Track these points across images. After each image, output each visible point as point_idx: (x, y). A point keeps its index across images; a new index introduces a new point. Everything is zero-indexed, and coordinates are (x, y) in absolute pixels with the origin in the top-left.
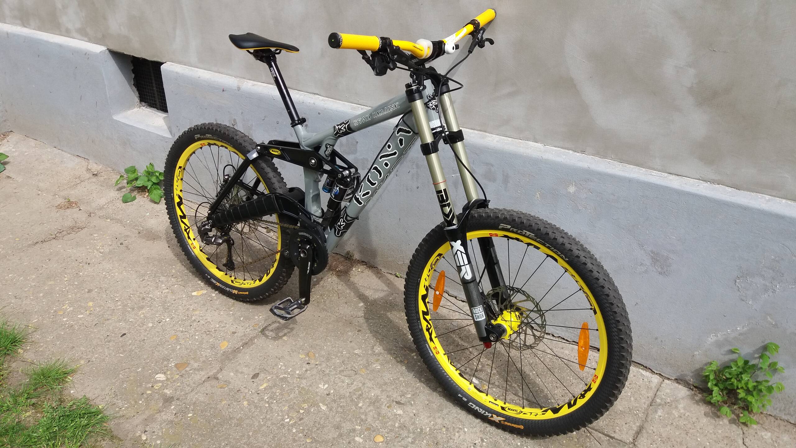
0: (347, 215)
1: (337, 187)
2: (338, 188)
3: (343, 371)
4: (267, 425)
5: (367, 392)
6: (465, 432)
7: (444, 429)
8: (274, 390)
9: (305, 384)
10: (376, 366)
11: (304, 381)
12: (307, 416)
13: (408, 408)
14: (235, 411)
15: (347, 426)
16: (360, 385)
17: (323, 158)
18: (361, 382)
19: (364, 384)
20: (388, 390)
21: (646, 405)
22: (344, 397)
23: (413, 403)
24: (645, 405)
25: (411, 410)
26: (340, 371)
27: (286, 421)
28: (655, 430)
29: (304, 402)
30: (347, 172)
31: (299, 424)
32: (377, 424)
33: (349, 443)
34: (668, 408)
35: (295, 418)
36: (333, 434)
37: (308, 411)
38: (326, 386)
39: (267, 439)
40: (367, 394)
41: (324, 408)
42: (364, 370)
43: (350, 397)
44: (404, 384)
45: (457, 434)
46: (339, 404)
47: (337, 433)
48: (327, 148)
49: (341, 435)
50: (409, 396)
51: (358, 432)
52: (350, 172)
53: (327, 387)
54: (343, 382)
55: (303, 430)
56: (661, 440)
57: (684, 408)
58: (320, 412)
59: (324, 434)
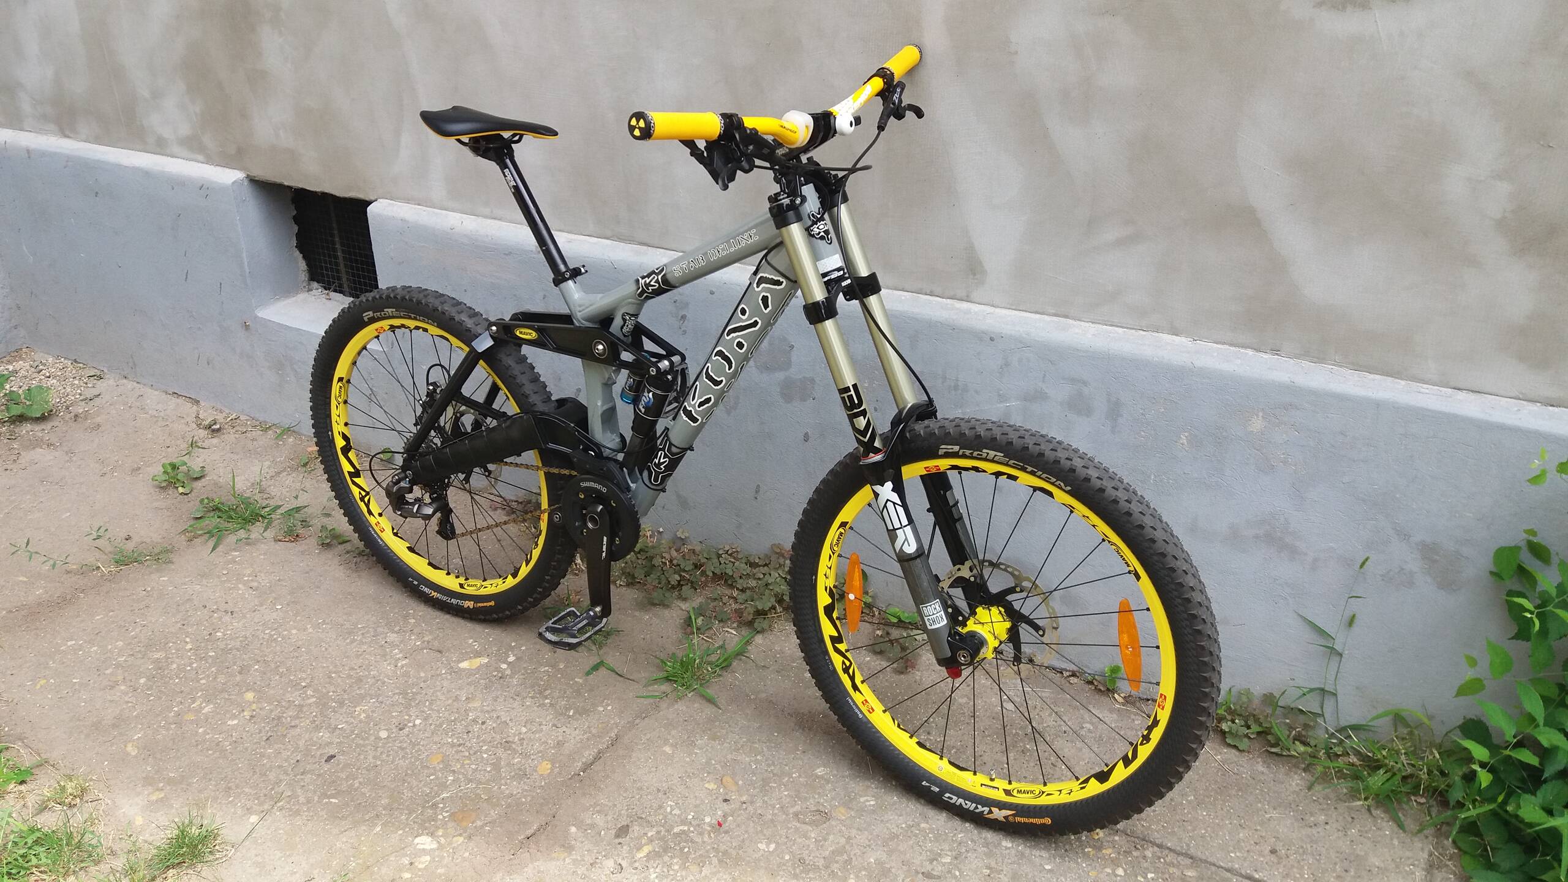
0: (671, 444)
1: (649, 391)
2: (651, 395)
3: (801, 813)
5: (860, 856)
8: (663, 858)
9: (729, 844)
11: (726, 839)
16: (843, 841)
17: (619, 339)
18: (843, 836)
19: (850, 838)
22: (815, 868)
23: (957, 873)
26: (796, 815)
30: (667, 362)
38: (773, 845)
40: (860, 859)
42: (842, 810)
43: (827, 867)
44: (930, 835)
48: (625, 320)
52: (672, 363)
53: (776, 849)
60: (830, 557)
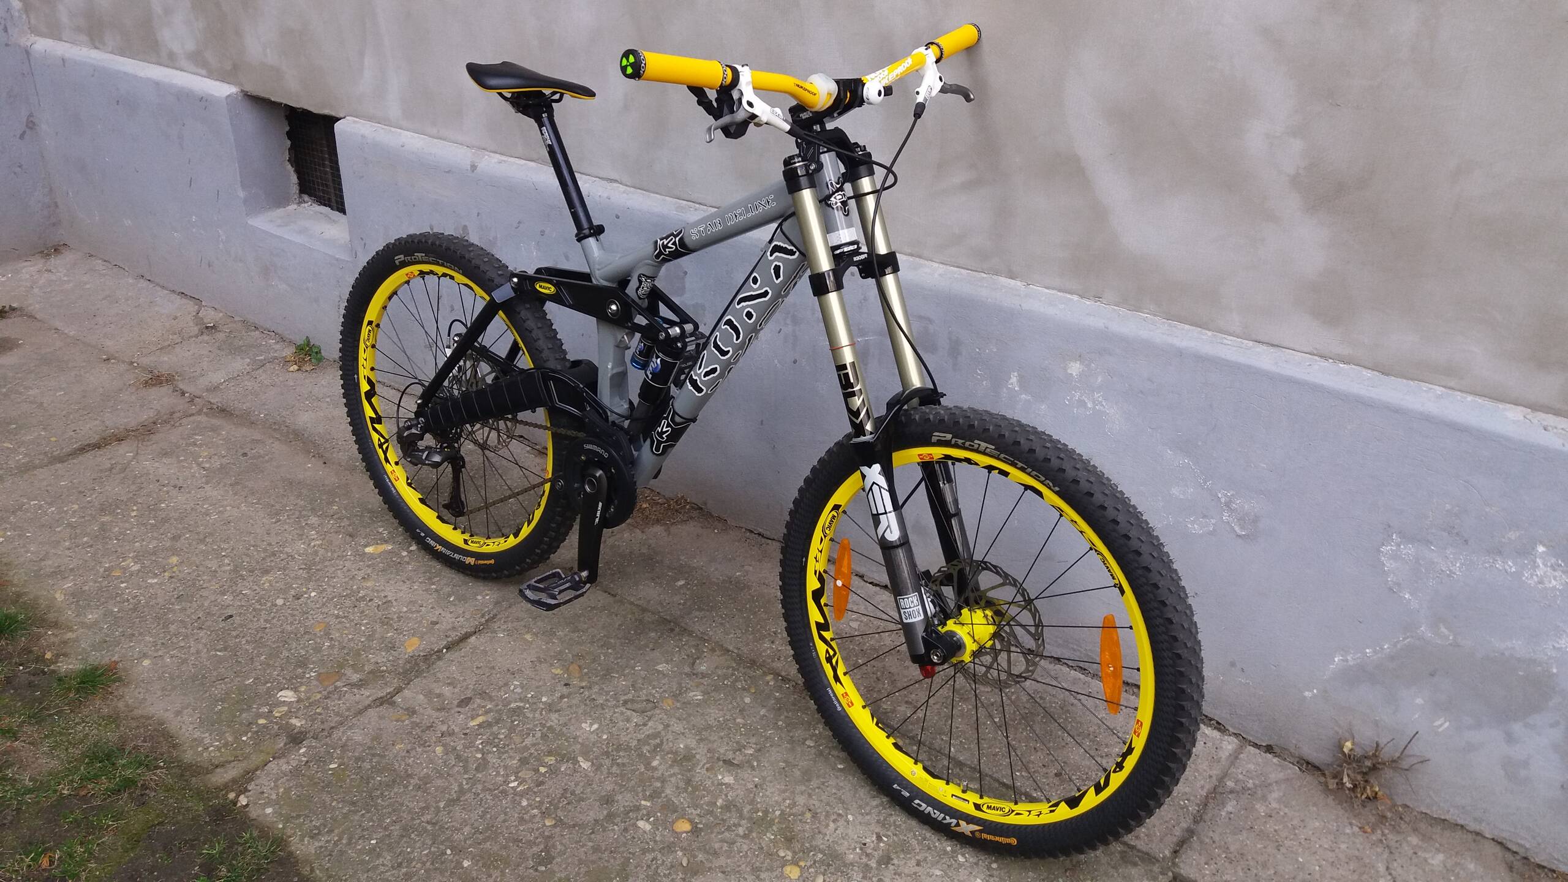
0: (675, 413)
1: (657, 359)
2: (659, 361)
3: (632, 701)
4: (473, 790)
5: (671, 741)
6: (848, 822)
7: (808, 815)
8: (495, 729)
9: (557, 721)
10: (694, 696)
11: (554, 716)
12: (552, 778)
13: (746, 774)
14: (417, 763)
15: (624, 800)
16: (661, 727)
17: (633, 301)
18: (662, 723)
19: (668, 726)
20: (712, 738)
21: (1205, 790)
22: (628, 748)
23: (755, 764)
24: (1202, 790)
25: (753, 778)
26: (625, 702)
27: (512, 785)
28: (1217, 839)
29: (550, 753)
30: (678, 330)
31: (535, 793)
32: (682, 800)
33: (626, 830)
34: (1248, 798)
35: (529, 781)
36: (594, 813)
37: (553, 771)
38: (595, 726)
39: (472, 815)
40: (671, 744)
41: (585, 765)
42: (670, 701)
43: (638, 749)
44: (742, 729)
45: (832, 825)
46: (616, 759)
47: (605, 812)
48: (640, 282)
49: (610, 817)
50: (750, 751)
51: (645, 812)
52: (683, 330)
53: (597, 729)
54: (628, 720)
55: (541, 803)
56: (1226, 857)
57: (1279, 801)
58: (578, 772)
59: (580, 813)
60: (822, 539)
